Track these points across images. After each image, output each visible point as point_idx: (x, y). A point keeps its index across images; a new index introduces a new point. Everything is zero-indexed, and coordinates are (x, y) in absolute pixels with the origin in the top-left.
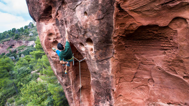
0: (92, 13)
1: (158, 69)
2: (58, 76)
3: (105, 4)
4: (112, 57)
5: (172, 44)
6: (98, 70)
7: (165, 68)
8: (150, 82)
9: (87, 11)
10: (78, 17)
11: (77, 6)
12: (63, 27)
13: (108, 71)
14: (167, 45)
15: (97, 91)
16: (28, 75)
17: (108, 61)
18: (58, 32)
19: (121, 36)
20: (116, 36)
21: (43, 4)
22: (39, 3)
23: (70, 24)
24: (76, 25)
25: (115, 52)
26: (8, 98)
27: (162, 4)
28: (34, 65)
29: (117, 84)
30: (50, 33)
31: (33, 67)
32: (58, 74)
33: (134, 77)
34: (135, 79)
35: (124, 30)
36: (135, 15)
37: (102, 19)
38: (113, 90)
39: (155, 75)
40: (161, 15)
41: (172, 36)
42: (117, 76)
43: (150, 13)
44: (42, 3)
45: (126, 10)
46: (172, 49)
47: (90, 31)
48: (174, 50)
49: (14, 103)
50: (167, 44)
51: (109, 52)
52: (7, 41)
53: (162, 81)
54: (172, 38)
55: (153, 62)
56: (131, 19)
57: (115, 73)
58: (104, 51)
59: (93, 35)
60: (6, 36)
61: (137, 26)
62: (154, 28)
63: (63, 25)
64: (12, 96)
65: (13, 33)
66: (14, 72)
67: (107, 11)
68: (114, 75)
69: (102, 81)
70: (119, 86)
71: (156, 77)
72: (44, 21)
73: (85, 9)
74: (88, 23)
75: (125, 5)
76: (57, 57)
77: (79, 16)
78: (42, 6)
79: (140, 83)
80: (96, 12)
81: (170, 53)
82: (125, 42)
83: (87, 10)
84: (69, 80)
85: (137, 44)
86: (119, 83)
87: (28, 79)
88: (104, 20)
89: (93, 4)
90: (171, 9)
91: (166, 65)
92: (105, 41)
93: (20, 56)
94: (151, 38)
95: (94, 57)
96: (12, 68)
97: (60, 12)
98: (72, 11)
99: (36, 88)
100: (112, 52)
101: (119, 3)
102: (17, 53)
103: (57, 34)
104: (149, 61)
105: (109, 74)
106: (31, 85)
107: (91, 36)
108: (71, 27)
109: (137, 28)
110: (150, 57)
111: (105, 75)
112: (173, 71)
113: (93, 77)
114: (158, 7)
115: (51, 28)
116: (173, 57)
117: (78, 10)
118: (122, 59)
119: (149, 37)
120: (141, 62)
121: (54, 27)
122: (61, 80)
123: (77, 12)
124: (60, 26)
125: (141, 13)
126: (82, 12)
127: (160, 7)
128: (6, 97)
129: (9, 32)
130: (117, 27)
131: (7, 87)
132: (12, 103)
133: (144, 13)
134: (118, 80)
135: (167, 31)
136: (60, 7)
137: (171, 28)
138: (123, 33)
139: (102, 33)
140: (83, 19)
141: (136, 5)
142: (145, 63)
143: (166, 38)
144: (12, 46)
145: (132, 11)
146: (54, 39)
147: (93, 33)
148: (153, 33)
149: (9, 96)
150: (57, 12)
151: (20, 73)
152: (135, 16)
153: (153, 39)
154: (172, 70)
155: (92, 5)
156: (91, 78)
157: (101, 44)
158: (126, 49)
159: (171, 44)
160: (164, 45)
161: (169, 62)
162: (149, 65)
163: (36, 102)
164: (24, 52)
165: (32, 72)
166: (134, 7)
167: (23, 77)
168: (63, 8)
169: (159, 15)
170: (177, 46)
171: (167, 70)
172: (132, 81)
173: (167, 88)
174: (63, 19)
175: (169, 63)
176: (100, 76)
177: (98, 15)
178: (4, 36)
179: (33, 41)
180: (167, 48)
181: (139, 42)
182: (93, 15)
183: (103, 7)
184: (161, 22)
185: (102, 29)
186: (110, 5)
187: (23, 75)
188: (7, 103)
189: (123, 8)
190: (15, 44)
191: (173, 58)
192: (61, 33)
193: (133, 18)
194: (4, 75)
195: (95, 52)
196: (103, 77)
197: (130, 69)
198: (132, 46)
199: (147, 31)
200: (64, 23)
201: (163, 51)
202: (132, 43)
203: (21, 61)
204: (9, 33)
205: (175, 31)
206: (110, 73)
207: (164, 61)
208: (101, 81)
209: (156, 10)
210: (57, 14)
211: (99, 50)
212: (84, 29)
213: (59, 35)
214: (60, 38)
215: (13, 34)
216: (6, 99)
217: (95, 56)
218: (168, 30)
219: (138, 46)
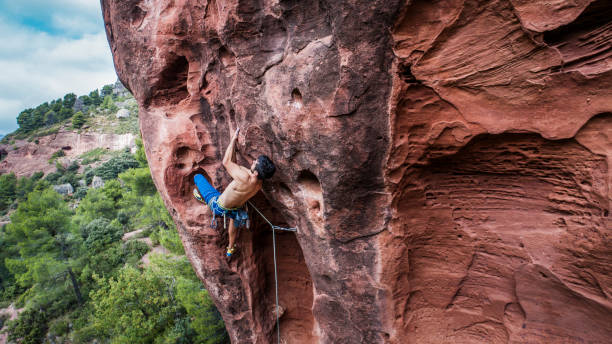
0: (319, 94)
1: (541, 276)
2: (208, 283)
3: (361, 67)
4: (386, 229)
5: (588, 197)
6: (336, 269)
7: (561, 274)
8: (513, 315)
9: (299, 88)
10: (270, 102)
11: (268, 68)
12: (224, 126)
13: (371, 273)
14: (569, 199)
15: (335, 335)
16: (115, 244)
17: (370, 241)
18: (208, 141)
19: (415, 166)
20: (397, 165)
21: (159, 51)
22: (145, 48)
23: (244, 122)
24: (267, 128)
25: (394, 217)
26: (51, 318)
27: (556, 69)
28: (132, 213)
29: (400, 316)
30: (182, 146)
31: (128, 218)
32: (206, 275)
33: (457, 294)
34: (460, 299)
35: (424, 147)
36: (460, 100)
37: (352, 114)
38: (387, 335)
39: (527, 293)
40: (550, 102)
41: (588, 172)
42: (399, 290)
43: (512, 94)
44: (158, 49)
45: (433, 82)
46: (590, 215)
47: (310, 149)
48: (596, 218)
49: (72, 336)
50: (570, 195)
51: (375, 214)
52: (50, 133)
53: (551, 315)
54: (589, 178)
55: (521, 249)
56: (447, 113)
57: (393, 282)
58: (358, 213)
59: (321, 163)
60: (46, 120)
61: (468, 134)
62: (527, 143)
63: (222, 119)
64: (63, 313)
65: (67, 110)
66: (70, 238)
67: (366, 91)
68: (389, 288)
69: (351, 304)
70: (407, 322)
71: (533, 301)
72: (162, 105)
73: (294, 80)
74: (305, 124)
75: (428, 67)
76: (205, 222)
77: (275, 101)
78: (157, 57)
79: (478, 312)
80: (331, 91)
81: (580, 226)
82: (427, 180)
83: (301, 84)
84: (243, 294)
85: (469, 187)
86: (406, 311)
87: (114, 258)
88: (356, 118)
89: (322, 67)
90: (584, 83)
91: (566, 264)
92: (360, 182)
93: (89, 183)
94: (518, 171)
95: (323, 230)
96: (64, 223)
97: (212, 78)
98: (251, 82)
99: (138, 291)
100: (382, 215)
101: (408, 61)
102: (81, 172)
103: (205, 147)
104: (509, 246)
105: (373, 284)
106: (123, 280)
107: (314, 166)
108: (250, 132)
109: (466, 141)
110: (512, 233)
111: (360, 286)
112: (592, 286)
113: (320, 289)
114: (540, 77)
115: (183, 130)
116: (590, 241)
117: (272, 81)
118: (416, 236)
119: (509, 167)
120: (482, 246)
121: (194, 126)
122: (216, 293)
123: (268, 86)
124: (215, 122)
125: (484, 91)
126: (284, 87)
127: (548, 77)
128: (47, 316)
129: (57, 106)
130: (402, 137)
131: (48, 284)
132: (65, 335)
133: (491, 92)
134: (404, 303)
135: (571, 153)
136: (213, 65)
137: (587, 145)
138: (419, 156)
139: (349, 157)
140: (288, 112)
141: (464, 65)
142: (495, 250)
143: (568, 175)
144: (66, 151)
145: (450, 85)
146: (195, 164)
147: (322, 157)
148: (522, 155)
149: (54, 311)
150: (204, 79)
151: (88, 240)
152: (462, 103)
153: (522, 175)
154: (587, 281)
155: (317, 68)
156: (314, 290)
157: (347, 190)
158: (431, 202)
159: (584, 198)
160: (559, 198)
161: (576, 255)
162: (509, 256)
163: (137, 336)
164: (103, 168)
165: (127, 235)
166: (457, 72)
167: (98, 252)
168: (222, 68)
169: (543, 100)
170: (604, 206)
171: (569, 279)
172: (450, 305)
173: (570, 337)
174: (224, 102)
175: (576, 260)
176: (344, 288)
177: (339, 103)
178: (39, 120)
179: (130, 135)
180: (571, 208)
181: (476, 181)
182: (321, 102)
183: (353, 76)
184: (551, 125)
185: (351, 148)
186: (378, 70)
187: (98, 244)
188: (48, 334)
189: (420, 77)
190: (72, 146)
191: (590, 245)
192: (216, 145)
193: (456, 108)
194: (41, 245)
195: (326, 214)
196: (353, 293)
197: (445, 267)
198: (451, 193)
199: (503, 148)
200: (227, 113)
201: (556, 217)
202: (451, 182)
203: (93, 201)
204: (57, 110)
205: (599, 155)
206: (376, 281)
207: (561, 250)
208: (347, 304)
209: (533, 86)
210: (205, 84)
211: (340, 209)
212: (292, 143)
213: (212, 150)
214: (212, 159)
215: (69, 113)
216: (45, 322)
217: (327, 228)
218: (574, 151)
219: (470, 192)
